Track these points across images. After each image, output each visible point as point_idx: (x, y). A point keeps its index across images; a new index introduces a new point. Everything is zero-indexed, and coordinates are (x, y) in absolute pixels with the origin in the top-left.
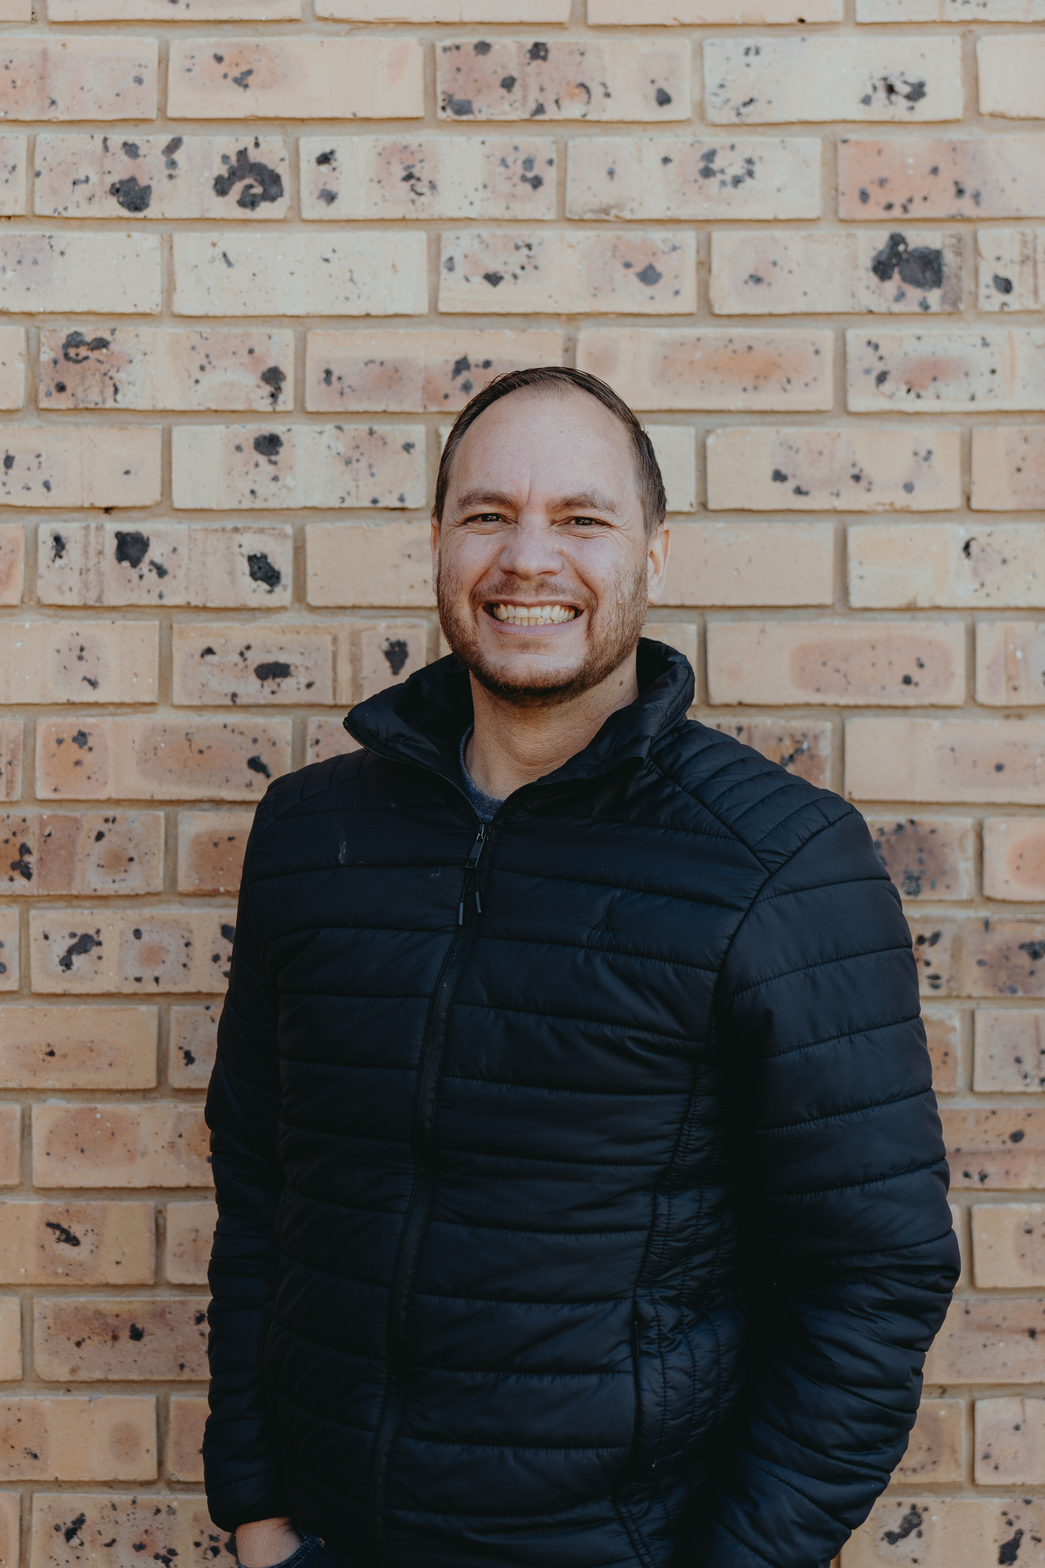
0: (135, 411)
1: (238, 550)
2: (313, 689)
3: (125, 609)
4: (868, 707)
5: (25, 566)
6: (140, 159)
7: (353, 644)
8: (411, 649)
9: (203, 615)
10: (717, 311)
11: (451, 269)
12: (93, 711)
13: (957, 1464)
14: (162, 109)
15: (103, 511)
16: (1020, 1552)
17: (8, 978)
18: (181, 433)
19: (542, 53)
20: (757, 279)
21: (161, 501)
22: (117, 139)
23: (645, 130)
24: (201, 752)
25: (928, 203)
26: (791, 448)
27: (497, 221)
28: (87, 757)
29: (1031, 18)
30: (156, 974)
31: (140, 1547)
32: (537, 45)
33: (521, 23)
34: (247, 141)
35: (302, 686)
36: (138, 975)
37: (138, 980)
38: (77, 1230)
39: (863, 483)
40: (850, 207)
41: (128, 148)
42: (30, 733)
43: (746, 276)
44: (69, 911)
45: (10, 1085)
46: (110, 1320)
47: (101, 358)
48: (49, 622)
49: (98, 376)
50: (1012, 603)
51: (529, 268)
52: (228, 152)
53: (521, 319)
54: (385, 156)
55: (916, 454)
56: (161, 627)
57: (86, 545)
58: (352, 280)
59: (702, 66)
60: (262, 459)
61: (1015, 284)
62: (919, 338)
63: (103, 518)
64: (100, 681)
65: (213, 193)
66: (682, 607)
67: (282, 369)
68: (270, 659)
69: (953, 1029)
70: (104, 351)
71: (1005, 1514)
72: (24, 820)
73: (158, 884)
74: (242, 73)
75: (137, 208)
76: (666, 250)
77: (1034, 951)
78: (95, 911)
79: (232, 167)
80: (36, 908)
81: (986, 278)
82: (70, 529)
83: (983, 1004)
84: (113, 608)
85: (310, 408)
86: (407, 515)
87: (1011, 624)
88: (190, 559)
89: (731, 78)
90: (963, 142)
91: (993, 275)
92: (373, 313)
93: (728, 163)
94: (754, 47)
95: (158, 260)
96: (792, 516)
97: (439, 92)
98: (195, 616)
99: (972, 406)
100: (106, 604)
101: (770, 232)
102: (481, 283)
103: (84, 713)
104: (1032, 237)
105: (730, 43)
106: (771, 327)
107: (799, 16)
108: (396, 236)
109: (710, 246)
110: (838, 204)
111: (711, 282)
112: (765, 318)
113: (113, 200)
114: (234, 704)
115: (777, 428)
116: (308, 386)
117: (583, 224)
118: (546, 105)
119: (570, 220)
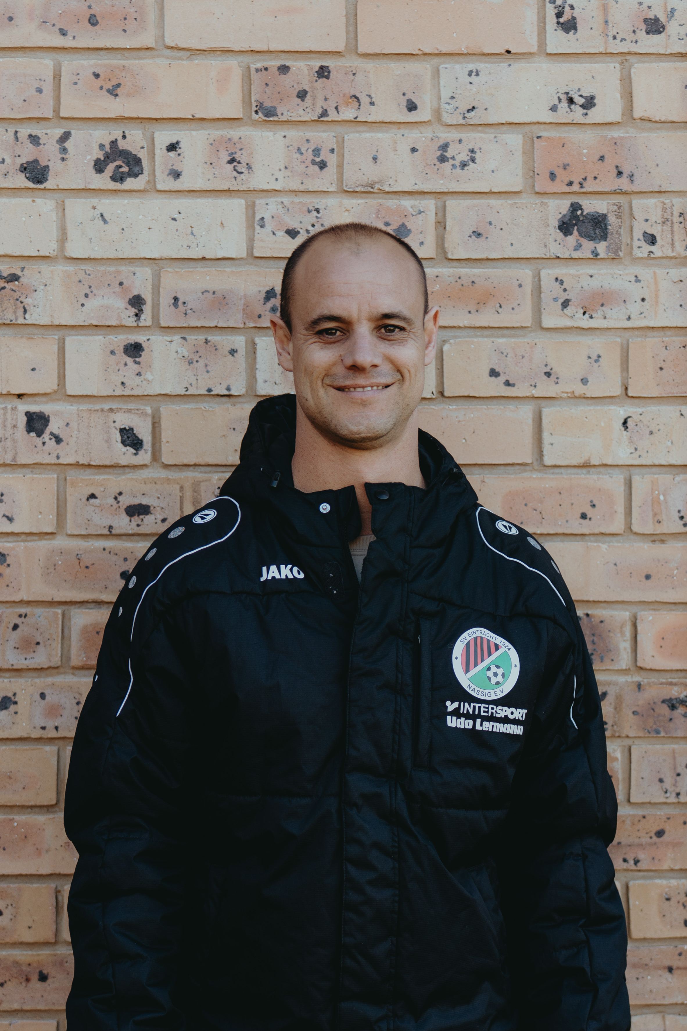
0: (39, 325)
1: (112, 424)
2: (166, 523)
3: (32, 466)
4: (556, 535)
6: (41, 146)
7: (195, 491)
9: (88, 471)
10: (450, 257)
11: (262, 226)
12: (10, 538)
14: (57, 111)
15: (17, 396)
18: (71, 342)
19: (326, 74)
20: (478, 234)
21: (58, 390)
22: (25, 131)
23: (399, 128)
24: (87, 567)
25: (598, 180)
26: (502, 353)
27: (295, 192)
28: (6, 572)
30: (56, 724)
32: (322, 68)
33: (311, 52)
34: (117, 134)
35: (159, 521)
36: (44, 725)
37: (43, 728)
39: (553, 377)
40: (543, 184)
41: (32, 138)
43: (470, 232)
46: (24, 968)
47: (14, 288)
49: (12, 301)
50: (656, 461)
51: (318, 226)
52: (103, 142)
54: (215, 145)
56: (58, 479)
57: (5, 421)
58: (192, 233)
59: (439, 83)
60: (129, 360)
61: (658, 238)
62: (591, 276)
63: (17, 402)
64: (15, 517)
65: (93, 171)
67: (143, 296)
68: (136, 501)
69: (616, 759)
70: (16, 283)
73: (56, 660)
74: (113, 86)
75: (39, 182)
76: (414, 213)
77: (672, 704)
78: (12, 680)
79: (106, 152)
81: (638, 234)
83: (637, 741)
84: (24, 466)
85: (162, 325)
86: (232, 400)
88: (79, 431)
89: (459, 92)
90: (621, 138)
91: (643, 232)
92: (207, 257)
93: (457, 152)
94: (475, 71)
95: (55, 219)
96: (503, 401)
97: (253, 101)
98: (82, 471)
99: (629, 324)
100: (19, 463)
101: (487, 201)
102: (283, 236)
103: (4, 540)
104: (669, 205)
105: (457, 67)
106: (488, 268)
107: (506, 48)
108: (223, 203)
109: (444, 211)
110: (534, 182)
111: (446, 236)
112: (484, 262)
113: (22, 176)
114: (111, 533)
115: (492, 339)
116: (161, 309)
117: (355, 194)
118: (328, 110)
119: (347, 192)
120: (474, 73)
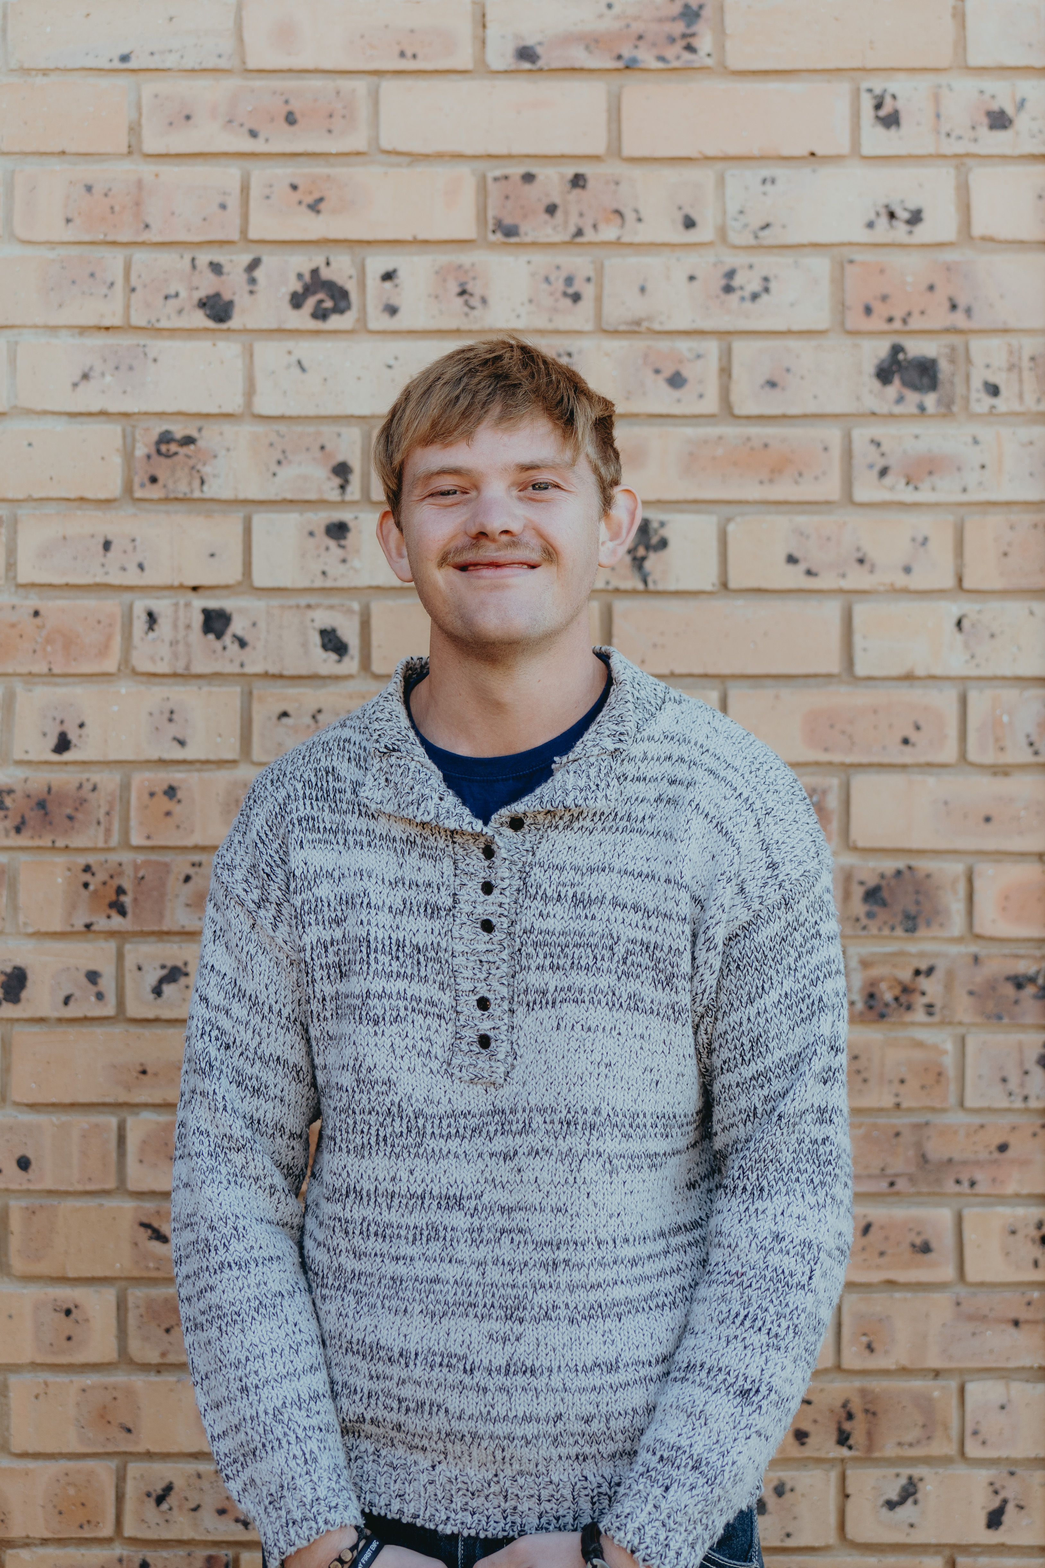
0: (219, 500)
1: (311, 624)
3: (210, 676)
4: (870, 765)
5: (122, 638)
6: (225, 276)
9: (280, 682)
10: (737, 411)
12: (182, 768)
13: (949, 1439)
14: (244, 232)
15: (190, 589)
16: (1006, 1518)
17: (106, 1005)
18: (260, 520)
19: (581, 183)
20: (772, 384)
21: (242, 581)
22: (204, 258)
23: (673, 251)
25: (925, 316)
26: (802, 534)
27: (541, 332)
28: (177, 809)
29: (1017, 152)
31: (222, 1512)
32: (577, 176)
33: (563, 156)
34: (318, 260)
38: (165, 1229)
39: (867, 566)
40: (855, 320)
41: (213, 266)
42: (126, 787)
43: (761, 380)
44: (160, 945)
45: (107, 1100)
47: (190, 453)
48: (142, 688)
49: (186, 470)
50: (1000, 672)
52: (302, 271)
54: (442, 274)
55: (913, 540)
56: (242, 693)
57: (176, 620)
59: (724, 194)
60: (332, 544)
61: (1002, 389)
62: (917, 437)
63: (191, 595)
64: (188, 740)
65: (290, 307)
66: (706, 676)
67: (348, 462)
69: (945, 1052)
70: (192, 447)
71: (991, 1484)
72: (120, 865)
74: (315, 200)
75: (222, 320)
76: (691, 358)
77: (1019, 982)
78: (184, 945)
79: (305, 284)
80: (131, 943)
81: (977, 383)
82: (162, 606)
83: (973, 1030)
84: (200, 676)
85: (374, 499)
87: (998, 691)
88: (268, 632)
89: (749, 205)
90: (956, 263)
91: (982, 381)
93: (747, 280)
94: (770, 179)
95: (240, 367)
96: (803, 595)
97: (490, 217)
98: (274, 683)
99: (964, 498)
100: (193, 672)
101: (785, 343)
103: (174, 769)
104: (1017, 347)
105: (748, 174)
106: (785, 427)
107: (810, 150)
109: (731, 355)
110: (844, 318)
111: (732, 386)
112: (781, 419)
113: (200, 313)
115: (790, 517)
117: (618, 334)
118: (584, 229)
119: (606, 332)
120: (769, 182)
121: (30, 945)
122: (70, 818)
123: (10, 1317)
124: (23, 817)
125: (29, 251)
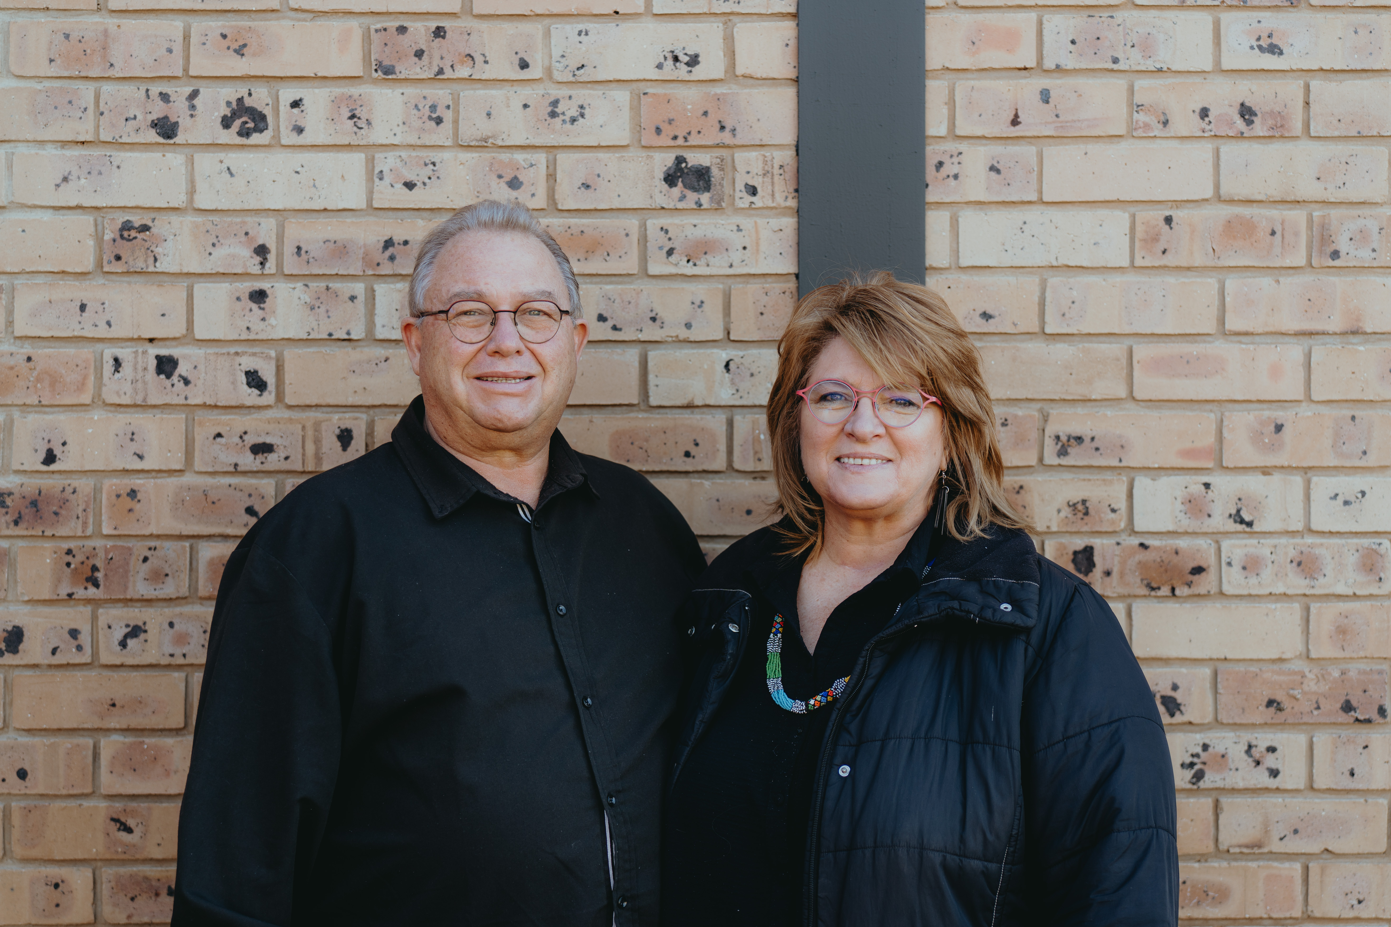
0: (169, 273)
1: (238, 367)
2: (289, 461)
3: (162, 407)
4: (661, 472)
5: (95, 378)
6: (171, 104)
7: (316, 430)
8: (355, 434)
9: (215, 411)
10: (560, 207)
11: (381, 179)
12: (141, 476)
14: (186, 70)
15: (147, 341)
17: (84, 655)
19: (442, 34)
20: (586, 186)
21: (187, 334)
22: (155, 89)
23: (512, 86)
24: (213, 503)
25: (701, 135)
26: (610, 299)
27: (412, 147)
28: (137, 507)
29: (770, 12)
30: (184, 652)
32: (438, 28)
33: (428, 13)
34: (243, 92)
35: (282, 459)
36: (172, 652)
37: (172, 655)
38: (131, 823)
39: (658, 322)
40: (649, 138)
41: (163, 96)
42: (97, 490)
43: (579, 184)
44: (125, 609)
45: (86, 726)
46: (154, 883)
47: (145, 238)
48: (110, 415)
49: (143, 250)
50: (757, 402)
51: (433, 178)
52: (230, 100)
53: (429, 213)
54: (336, 102)
55: (693, 303)
56: (186, 419)
57: (136, 364)
58: (314, 186)
59: (550, 43)
60: (254, 306)
61: (759, 190)
62: (695, 226)
63: (148, 345)
64: (145, 455)
65: (221, 127)
67: (268, 245)
68: (260, 440)
70: (148, 233)
72: (94, 549)
73: (184, 591)
74: (240, 46)
75: (169, 137)
76: (526, 166)
78: (143, 609)
79: (233, 109)
80: (103, 608)
81: (740, 185)
82: (124, 353)
84: (155, 406)
85: (286, 272)
86: (352, 344)
87: (757, 416)
88: (206, 374)
89: (569, 51)
90: (724, 94)
91: (744, 183)
92: (329, 208)
93: (567, 108)
94: (584, 31)
95: (184, 172)
96: (610, 345)
97: (373, 60)
98: (210, 411)
99: (731, 272)
100: (149, 403)
101: (596, 155)
102: (401, 188)
103: (135, 477)
104: (770, 158)
105: (568, 27)
106: (596, 218)
107: (615, 9)
108: (344, 157)
109: (555, 164)
110: (640, 136)
111: (556, 188)
112: (593, 212)
113: (153, 131)
114: (236, 470)
115: (600, 286)
116: (285, 258)
117: (470, 148)
118: (444, 69)
119: (462, 146)
120: (583, 33)
121: (27, 609)
122: (56, 514)
123: (12, 889)
124: (20, 513)
125: (22, 84)
